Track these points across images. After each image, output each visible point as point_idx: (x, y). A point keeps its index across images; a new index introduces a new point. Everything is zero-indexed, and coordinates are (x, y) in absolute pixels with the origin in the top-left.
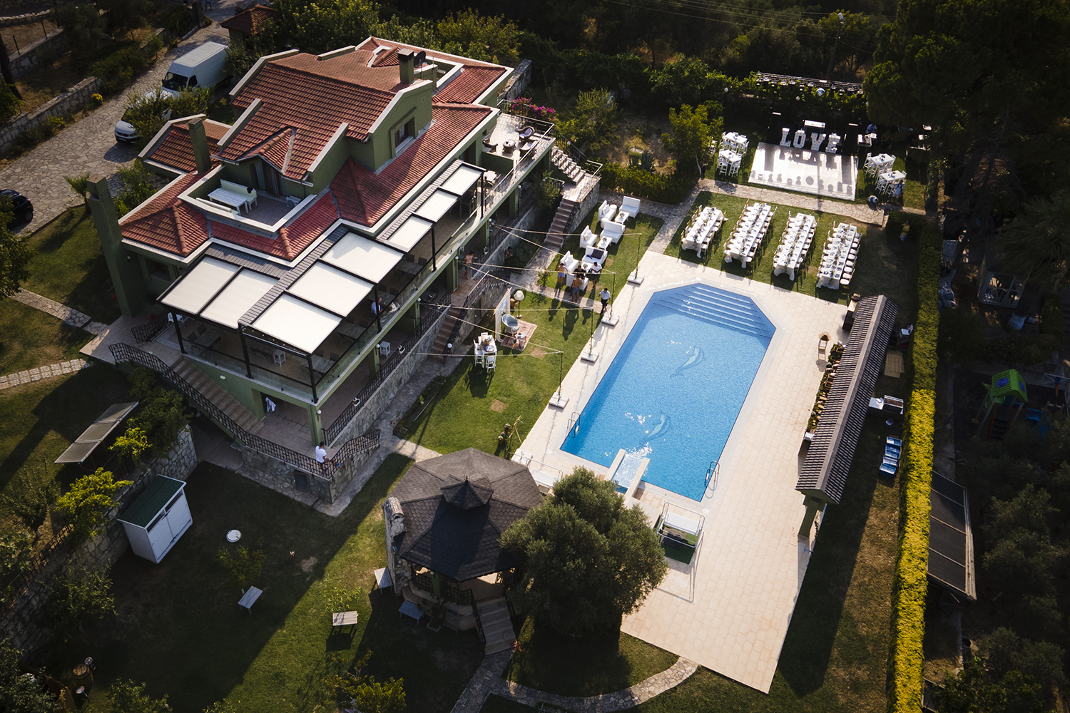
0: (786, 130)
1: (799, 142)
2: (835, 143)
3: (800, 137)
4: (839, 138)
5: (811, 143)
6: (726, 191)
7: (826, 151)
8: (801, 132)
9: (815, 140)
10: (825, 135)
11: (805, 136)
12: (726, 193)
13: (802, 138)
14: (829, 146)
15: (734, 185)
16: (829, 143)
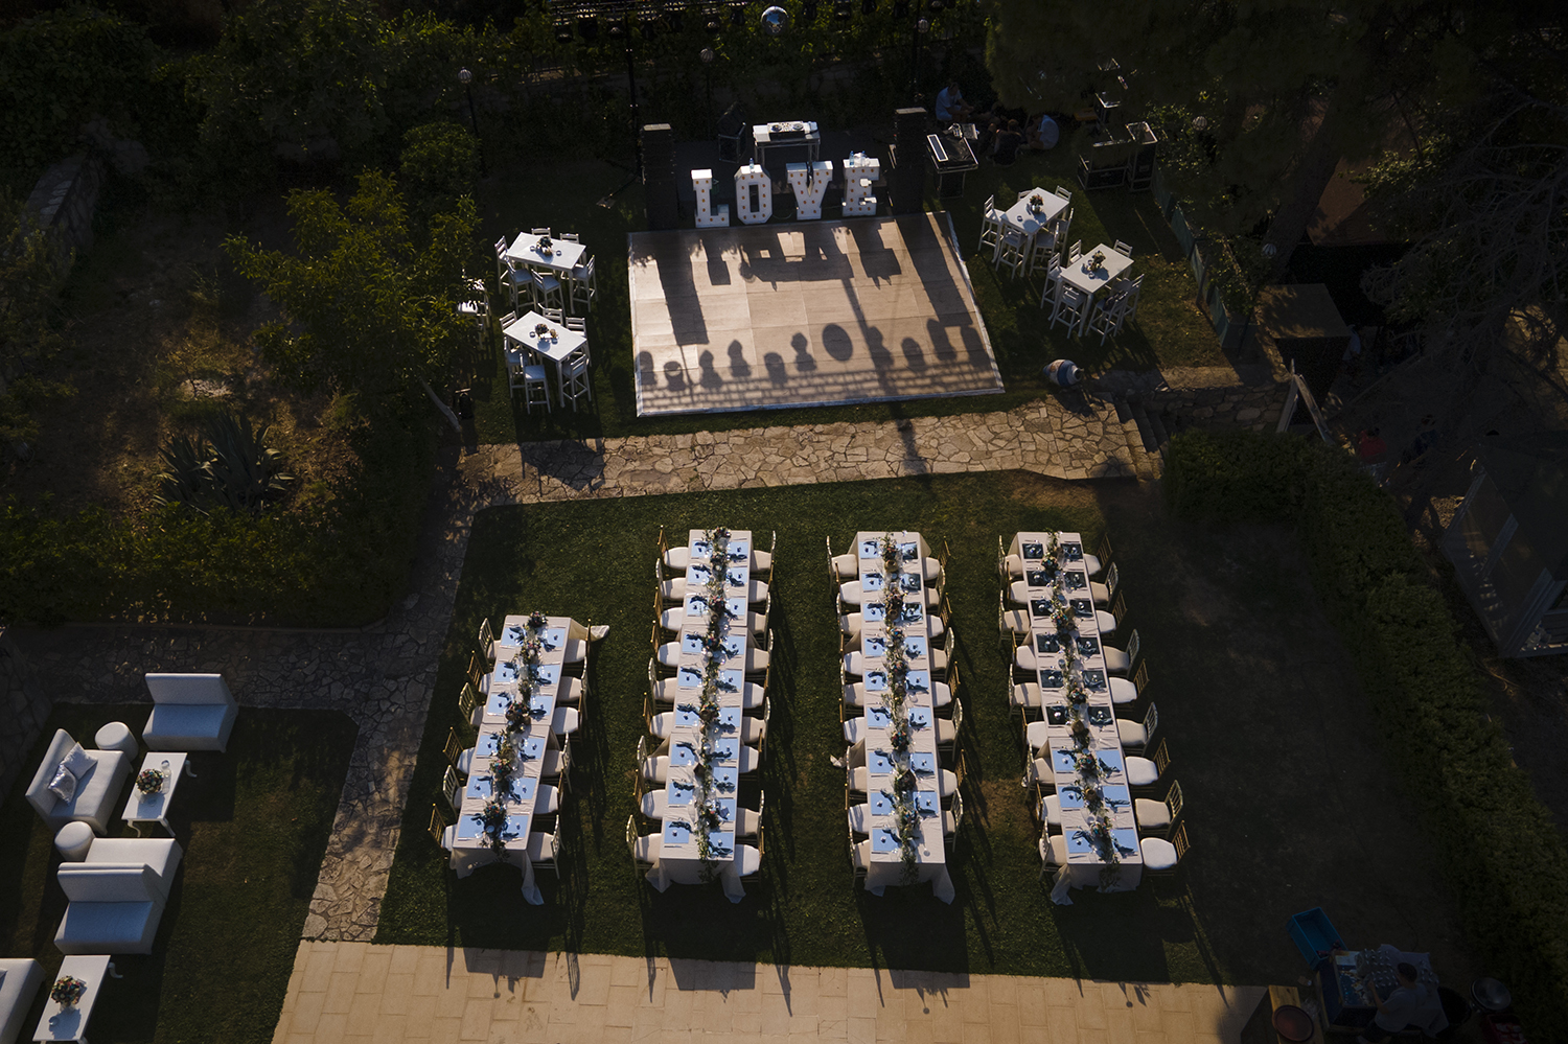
0: (702, 175)
1: (755, 205)
2: (865, 182)
3: (754, 189)
4: (874, 163)
5: (793, 195)
6: (569, 480)
7: (846, 213)
8: (751, 170)
9: (803, 186)
10: (829, 165)
11: (767, 181)
12: (572, 493)
13: (760, 189)
14: (849, 195)
15: (591, 442)
16: (850, 185)
